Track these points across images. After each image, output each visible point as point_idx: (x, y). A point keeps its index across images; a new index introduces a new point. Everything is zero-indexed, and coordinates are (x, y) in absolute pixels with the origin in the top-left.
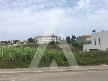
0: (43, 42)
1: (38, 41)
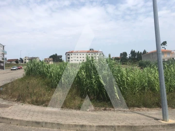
0: (79, 60)
1: (71, 59)
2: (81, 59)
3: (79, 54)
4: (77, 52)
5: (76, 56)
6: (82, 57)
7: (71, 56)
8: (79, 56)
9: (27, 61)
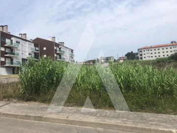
0: (154, 56)
1: (143, 56)
2: (156, 55)
3: (153, 50)
4: (151, 47)
5: (150, 52)
6: (157, 53)
7: (143, 53)
8: (153, 51)
9: (103, 61)
